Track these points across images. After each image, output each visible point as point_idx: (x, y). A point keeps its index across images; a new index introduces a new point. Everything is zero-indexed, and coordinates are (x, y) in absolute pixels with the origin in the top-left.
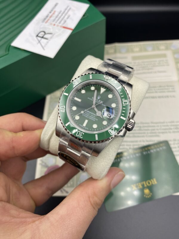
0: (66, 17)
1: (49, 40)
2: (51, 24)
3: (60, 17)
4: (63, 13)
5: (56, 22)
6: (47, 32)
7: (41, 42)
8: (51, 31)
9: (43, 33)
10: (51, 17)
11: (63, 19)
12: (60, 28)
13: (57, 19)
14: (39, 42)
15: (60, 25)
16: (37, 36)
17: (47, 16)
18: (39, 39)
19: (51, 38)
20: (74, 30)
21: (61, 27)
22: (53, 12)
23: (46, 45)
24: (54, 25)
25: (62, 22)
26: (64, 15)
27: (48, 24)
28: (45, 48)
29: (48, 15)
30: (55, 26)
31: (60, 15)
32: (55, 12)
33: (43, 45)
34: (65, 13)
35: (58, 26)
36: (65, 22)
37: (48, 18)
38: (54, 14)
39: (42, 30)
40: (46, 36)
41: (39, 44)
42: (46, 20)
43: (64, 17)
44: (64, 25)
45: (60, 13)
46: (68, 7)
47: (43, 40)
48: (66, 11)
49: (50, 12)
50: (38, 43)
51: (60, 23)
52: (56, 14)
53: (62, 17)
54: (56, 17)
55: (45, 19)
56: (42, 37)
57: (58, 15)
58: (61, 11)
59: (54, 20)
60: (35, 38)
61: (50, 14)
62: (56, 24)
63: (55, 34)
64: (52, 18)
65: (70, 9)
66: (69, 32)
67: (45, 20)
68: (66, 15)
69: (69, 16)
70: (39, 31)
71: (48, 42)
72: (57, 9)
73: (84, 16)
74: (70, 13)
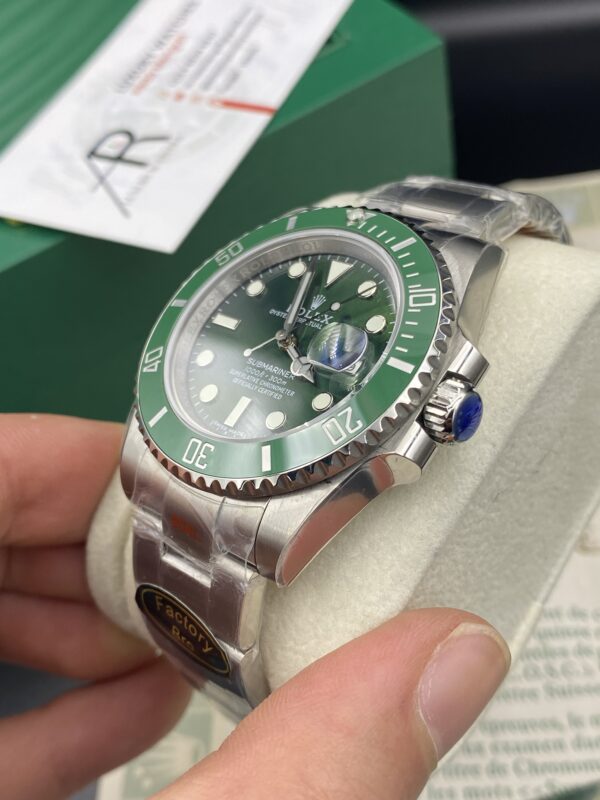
0: (240, 55)
1: (155, 169)
2: (163, 95)
3: (209, 60)
4: (225, 40)
5: (189, 85)
6: (139, 132)
7: (109, 179)
8: (164, 125)
9: (122, 140)
10: (161, 63)
12: (208, 109)
13: (192, 69)
14: (102, 179)
15: (211, 92)
16: (92, 154)
17: (143, 63)
18: (102, 165)
19: (163, 157)
20: (278, 114)
21: (213, 102)
22: (170, 43)
23: (137, 190)
24: (179, 97)
25: (220, 80)
26: (226, 48)
27: (145, 94)
28: (130, 208)
29: (149, 56)
30: (185, 103)
31: (207, 51)
32: (181, 40)
33: (122, 192)
34: (233, 40)
35: (196, 99)
36: (234, 77)
37: (149, 69)
38: (176, 48)
39: (115, 125)
40: (134, 152)
41: (101, 190)
42: (137, 82)
43: (229, 58)
44: (230, 95)
45: (205, 43)
46: (247, 10)
47: (121, 169)
48: (239, 31)
49: (159, 44)
50: (94, 189)
51: (207, 85)
53: (219, 58)
54: (190, 61)
55: (131, 75)
56: (119, 159)
57: (197, 53)
58: (210, 35)
59: (176, 78)
60: (82, 165)
61: (159, 53)
62: (189, 93)
63: (179, 139)
64: (168, 70)
65: (258, 18)
66: (255, 124)
67: (130, 80)
68: (237, 46)
69: (252, 53)
70: (98, 129)
71: (144, 180)
72: (195, 27)
73: (330, 41)
74: (261, 36)
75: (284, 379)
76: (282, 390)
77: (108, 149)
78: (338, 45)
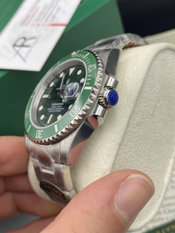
0: (55, 10)
1: (32, 47)
2: (33, 25)
3: (46, 13)
4: (51, 7)
5: (41, 22)
6: (27, 36)
7: (20, 52)
8: (35, 33)
9: (22, 40)
10: (33, 16)
11: (50, 15)
12: (47, 27)
13: (42, 17)
14: (18, 53)
15: (48, 22)
16: (15, 45)
17: (27, 17)
19: (35, 43)
20: (67, 26)
21: (48, 25)
23: (28, 54)
24: (38, 25)
25: (50, 18)
26: (51, 9)
27: (29, 26)
28: (26, 60)
29: (29, 15)
30: (40, 27)
31: (46, 10)
32: (38, 9)
33: (23, 55)
34: (53, 6)
35: (43, 25)
36: (54, 17)
37: (29, 19)
38: (36, 11)
39: (20, 36)
40: (27, 43)
41: (18, 56)
42: (26, 23)
43: (52, 12)
44: (54, 22)
47: (23, 49)
48: (55, 4)
49: (32, 11)
51: (46, 20)
52: (40, 10)
53: (49, 12)
54: (41, 14)
56: (22, 46)
57: (43, 12)
58: (46, 6)
59: (37, 20)
60: (11, 49)
61: (32, 14)
62: (41, 24)
63: (39, 37)
64: (35, 18)
66: (61, 30)
67: (24, 22)
68: (54, 8)
69: (59, 9)
71: (30, 51)
72: (41, 5)
73: (81, 2)
74: (61, 4)
75: (61, 105)
76: (61, 109)
77: (19, 43)
78: (84, 3)
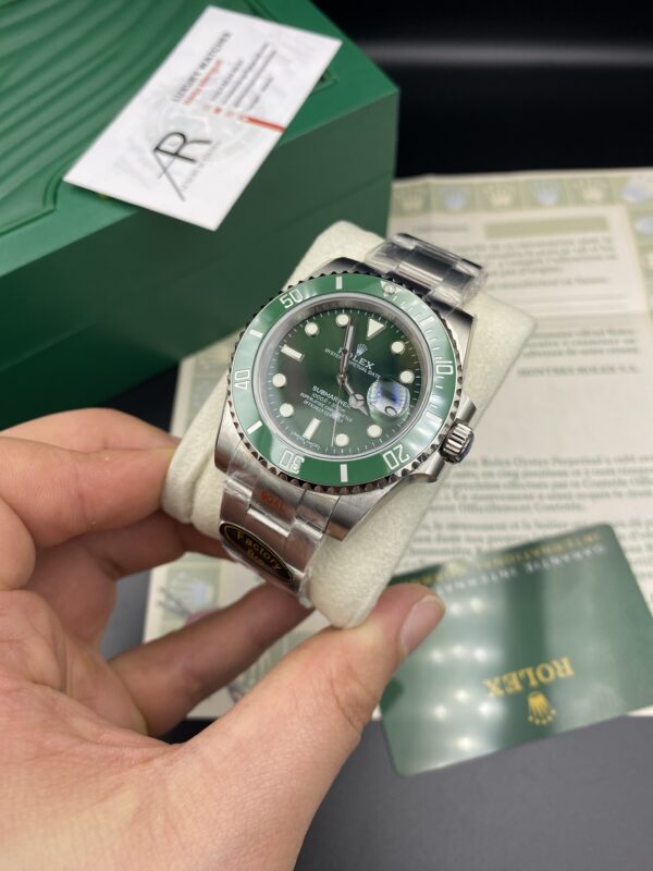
0: (260, 83)
1: (201, 165)
2: (206, 107)
3: (239, 83)
4: (250, 68)
5: (224, 102)
6: (190, 137)
7: (169, 170)
8: (207, 133)
9: (179, 140)
10: (204, 82)
11: (247, 90)
12: (239, 122)
13: (227, 89)
14: (165, 170)
15: (240, 110)
16: (157, 149)
17: (192, 79)
18: (165, 159)
19: (207, 156)
20: (287, 132)
21: (241, 118)
22: (211, 65)
23: (189, 180)
24: (218, 110)
25: (247, 101)
26: (251, 75)
27: (194, 105)
28: (184, 193)
29: (196, 74)
30: (222, 115)
31: (238, 75)
32: (219, 63)
33: (179, 181)
34: (256, 69)
35: (230, 114)
36: (257, 99)
37: (196, 85)
38: (214, 70)
39: (173, 128)
40: (187, 151)
41: (164, 176)
42: (188, 94)
43: (252, 83)
44: (252, 113)
45: (235, 69)
46: (265, 46)
47: (178, 163)
48: (260, 63)
49: (203, 66)
50: (160, 176)
51: (237, 104)
52: (225, 70)
53: (246, 82)
54: (225, 83)
55: (184, 89)
56: (176, 154)
57: (230, 76)
58: (240, 63)
59: (216, 94)
60: (150, 155)
61: (204, 73)
62: (225, 108)
63: (218, 143)
64: (210, 88)
65: (273, 53)
66: (270, 139)
67: (184, 92)
68: (258, 74)
69: (269, 81)
70: (162, 133)
71: (194, 173)
72: (228, 55)
73: (322, 79)
74: (274, 68)
78: (328, 83)
